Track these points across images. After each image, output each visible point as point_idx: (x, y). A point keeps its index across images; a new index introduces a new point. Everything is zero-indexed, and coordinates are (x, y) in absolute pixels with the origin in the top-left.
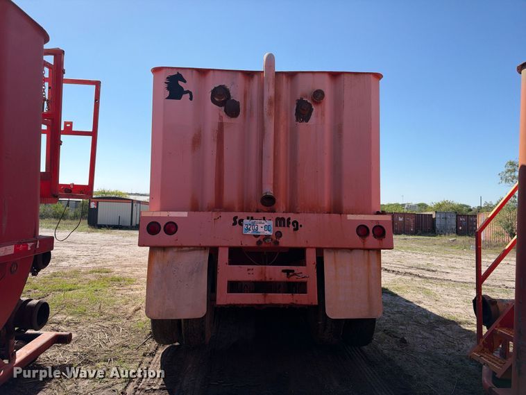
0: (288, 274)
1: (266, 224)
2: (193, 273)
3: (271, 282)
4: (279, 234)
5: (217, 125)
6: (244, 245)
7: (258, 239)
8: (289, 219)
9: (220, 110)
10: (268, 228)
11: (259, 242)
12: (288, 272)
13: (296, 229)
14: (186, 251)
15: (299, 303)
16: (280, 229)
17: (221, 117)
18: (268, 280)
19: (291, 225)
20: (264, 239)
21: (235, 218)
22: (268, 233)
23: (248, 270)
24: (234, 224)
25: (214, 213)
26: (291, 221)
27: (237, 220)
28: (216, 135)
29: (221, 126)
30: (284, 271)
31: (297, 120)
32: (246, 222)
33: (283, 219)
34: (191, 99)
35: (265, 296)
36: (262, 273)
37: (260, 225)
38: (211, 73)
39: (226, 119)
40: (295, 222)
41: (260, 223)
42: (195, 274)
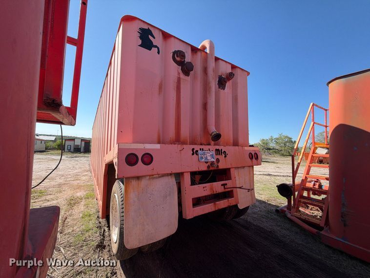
0: (224, 187)
1: (211, 153)
2: (166, 197)
3: (216, 194)
4: (218, 160)
5: (176, 78)
6: (200, 170)
7: (208, 164)
8: (221, 150)
9: (178, 68)
10: (212, 156)
11: (208, 167)
12: (224, 185)
13: (225, 157)
14: (156, 178)
15: (231, 205)
16: (218, 157)
17: (179, 74)
18: (215, 193)
19: (223, 154)
20: (211, 164)
21: (193, 149)
22: (213, 160)
23: (204, 187)
24: (193, 154)
25: (179, 145)
26: (223, 151)
27: (194, 151)
28: (176, 86)
29: (179, 80)
30: (222, 185)
31: (219, 88)
32: (200, 152)
33: (218, 150)
34: (159, 53)
35: (215, 204)
36: (212, 189)
37: (208, 155)
38: (173, 39)
39: (182, 76)
40: (224, 152)
41: (208, 153)
42: (168, 198)
